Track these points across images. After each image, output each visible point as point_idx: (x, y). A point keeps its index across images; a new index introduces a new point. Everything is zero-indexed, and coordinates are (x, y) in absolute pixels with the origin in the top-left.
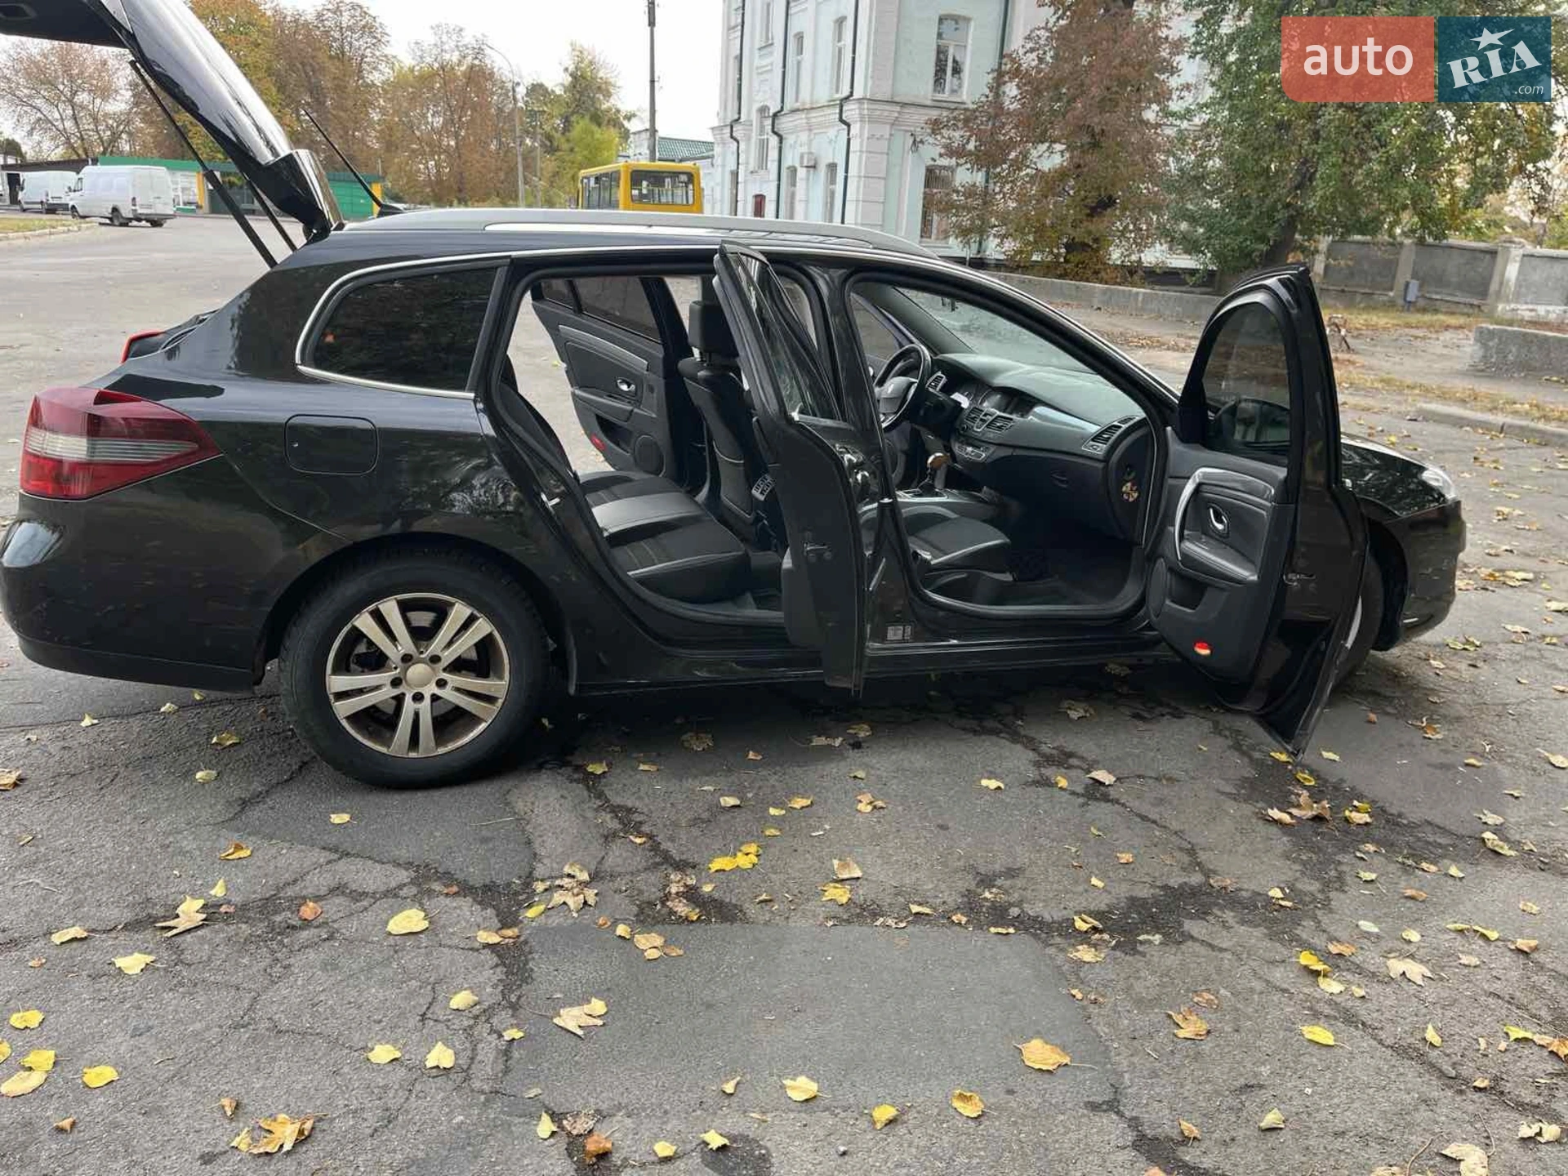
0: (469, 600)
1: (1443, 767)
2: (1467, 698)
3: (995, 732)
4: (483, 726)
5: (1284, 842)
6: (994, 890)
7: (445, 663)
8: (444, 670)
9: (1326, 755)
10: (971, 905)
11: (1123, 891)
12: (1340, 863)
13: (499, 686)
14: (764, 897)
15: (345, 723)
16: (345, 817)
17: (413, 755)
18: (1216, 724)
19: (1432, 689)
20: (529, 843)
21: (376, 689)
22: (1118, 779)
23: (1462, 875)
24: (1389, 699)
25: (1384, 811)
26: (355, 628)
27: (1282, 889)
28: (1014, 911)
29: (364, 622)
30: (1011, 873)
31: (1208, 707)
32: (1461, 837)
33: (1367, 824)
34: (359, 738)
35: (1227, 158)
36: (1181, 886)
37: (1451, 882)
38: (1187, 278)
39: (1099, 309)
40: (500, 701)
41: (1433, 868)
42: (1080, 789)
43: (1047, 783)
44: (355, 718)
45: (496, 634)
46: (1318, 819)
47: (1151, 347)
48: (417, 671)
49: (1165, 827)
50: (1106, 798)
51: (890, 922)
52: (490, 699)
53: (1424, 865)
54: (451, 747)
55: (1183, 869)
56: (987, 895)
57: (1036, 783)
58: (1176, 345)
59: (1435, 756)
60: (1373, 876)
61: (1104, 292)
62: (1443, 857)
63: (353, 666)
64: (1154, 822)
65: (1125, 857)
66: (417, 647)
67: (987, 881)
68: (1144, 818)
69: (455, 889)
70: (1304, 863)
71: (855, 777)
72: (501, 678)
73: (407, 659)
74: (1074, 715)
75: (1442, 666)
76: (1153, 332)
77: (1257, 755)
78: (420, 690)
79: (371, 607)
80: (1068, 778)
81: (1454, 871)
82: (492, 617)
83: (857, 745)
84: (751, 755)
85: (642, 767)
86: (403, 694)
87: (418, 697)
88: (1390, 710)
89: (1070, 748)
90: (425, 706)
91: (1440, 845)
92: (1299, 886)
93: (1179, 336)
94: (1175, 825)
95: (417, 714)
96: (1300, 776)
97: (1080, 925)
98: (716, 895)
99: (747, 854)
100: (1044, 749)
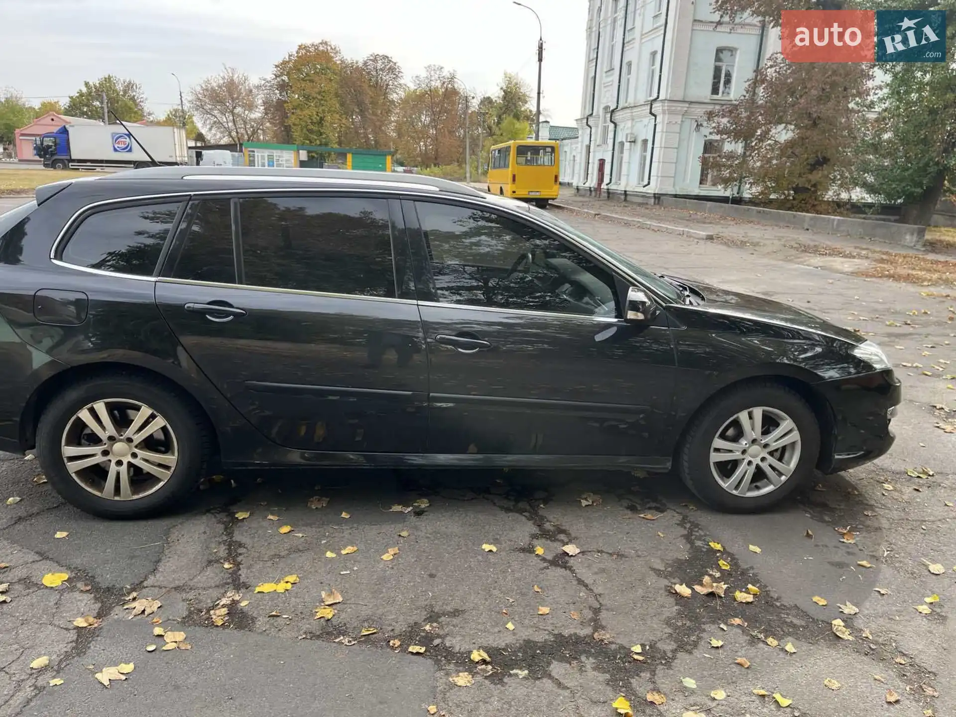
0: (150, 405)
1: (840, 565)
2: (895, 515)
3: (521, 511)
4: (161, 484)
5: (674, 609)
6: (435, 624)
7: (136, 442)
8: (136, 447)
9: (752, 547)
10: (411, 634)
11: (526, 634)
12: (704, 630)
13: (171, 459)
14: (274, 613)
15: (73, 475)
16: (65, 534)
17: (117, 498)
18: (685, 518)
19: (872, 506)
20: (159, 561)
21: (94, 455)
22: (583, 553)
23: (793, 650)
24: (832, 510)
25: (768, 595)
26: (79, 419)
27: (643, 646)
28: (437, 642)
29: (84, 415)
30: (455, 613)
31: (686, 506)
32: (815, 621)
33: (748, 603)
34: (83, 485)
35: (896, 131)
36: (570, 636)
37: (782, 655)
38: (867, 210)
39: (808, 230)
40: (173, 469)
41: (775, 643)
42: (549, 557)
43: (530, 550)
44: (81, 473)
45: (169, 427)
46: (712, 595)
47: (830, 255)
48: (118, 446)
49: (591, 590)
50: (565, 566)
51: (346, 641)
52: (167, 468)
53: (770, 640)
54: (141, 495)
55: (582, 623)
56: (428, 628)
57: (523, 550)
58: (850, 254)
59: (839, 556)
60: (720, 643)
61: (811, 219)
62: (789, 634)
63: (83, 441)
64: (586, 586)
65: (544, 610)
66: (118, 431)
67: (433, 617)
68: (580, 582)
69: (89, 588)
70: (677, 628)
71: (400, 535)
72: (173, 454)
73: (111, 439)
74: (584, 503)
75: (891, 488)
76: (838, 245)
77: (699, 543)
78: (121, 459)
79: (89, 406)
80: (546, 549)
81: (789, 647)
82: (165, 417)
83: (419, 513)
84: (344, 515)
85: (270, 517)
86: (110, 461)
87: (119, 463)
88: (827, 518)
89: (565, 527)
90: (124, 469)
91: (794, 626)
92: (659, 645)
93: (856, 248)
94: (598, 590)
95: (118, 474)
96: (721, 562)
97: (476, 656)
98: (245, 610)
99: (287, 582)
100: (547, 526)
